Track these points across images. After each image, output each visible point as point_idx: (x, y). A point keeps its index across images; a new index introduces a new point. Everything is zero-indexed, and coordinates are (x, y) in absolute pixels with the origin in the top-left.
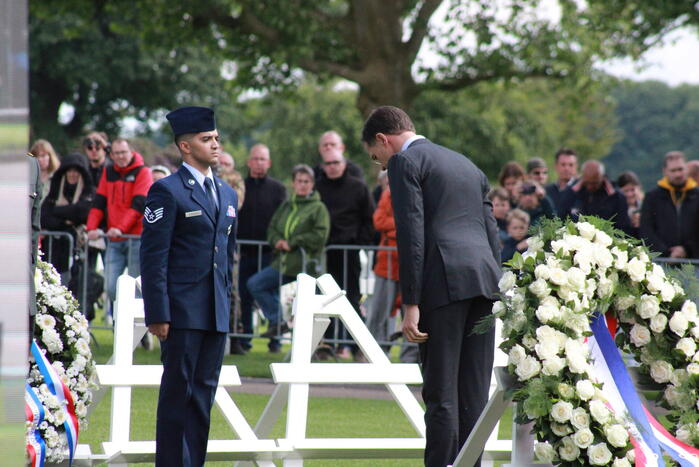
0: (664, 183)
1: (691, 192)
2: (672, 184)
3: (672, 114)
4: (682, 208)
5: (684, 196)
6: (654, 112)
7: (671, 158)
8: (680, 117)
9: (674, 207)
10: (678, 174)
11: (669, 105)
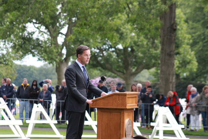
0: (22, 84)
1: (28, 86)
2: (24, 85)
3: (28, 72)
4: (25, 90)
5: (26, 87)
6: (24, 71)
7: (25, 80)
8: (29, 72)
9: (24, 89)
10: (25, 83)
11: (27, 70)
